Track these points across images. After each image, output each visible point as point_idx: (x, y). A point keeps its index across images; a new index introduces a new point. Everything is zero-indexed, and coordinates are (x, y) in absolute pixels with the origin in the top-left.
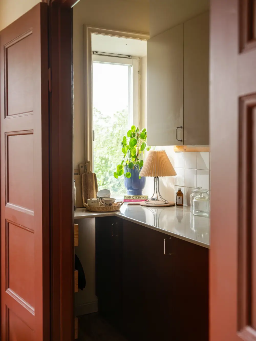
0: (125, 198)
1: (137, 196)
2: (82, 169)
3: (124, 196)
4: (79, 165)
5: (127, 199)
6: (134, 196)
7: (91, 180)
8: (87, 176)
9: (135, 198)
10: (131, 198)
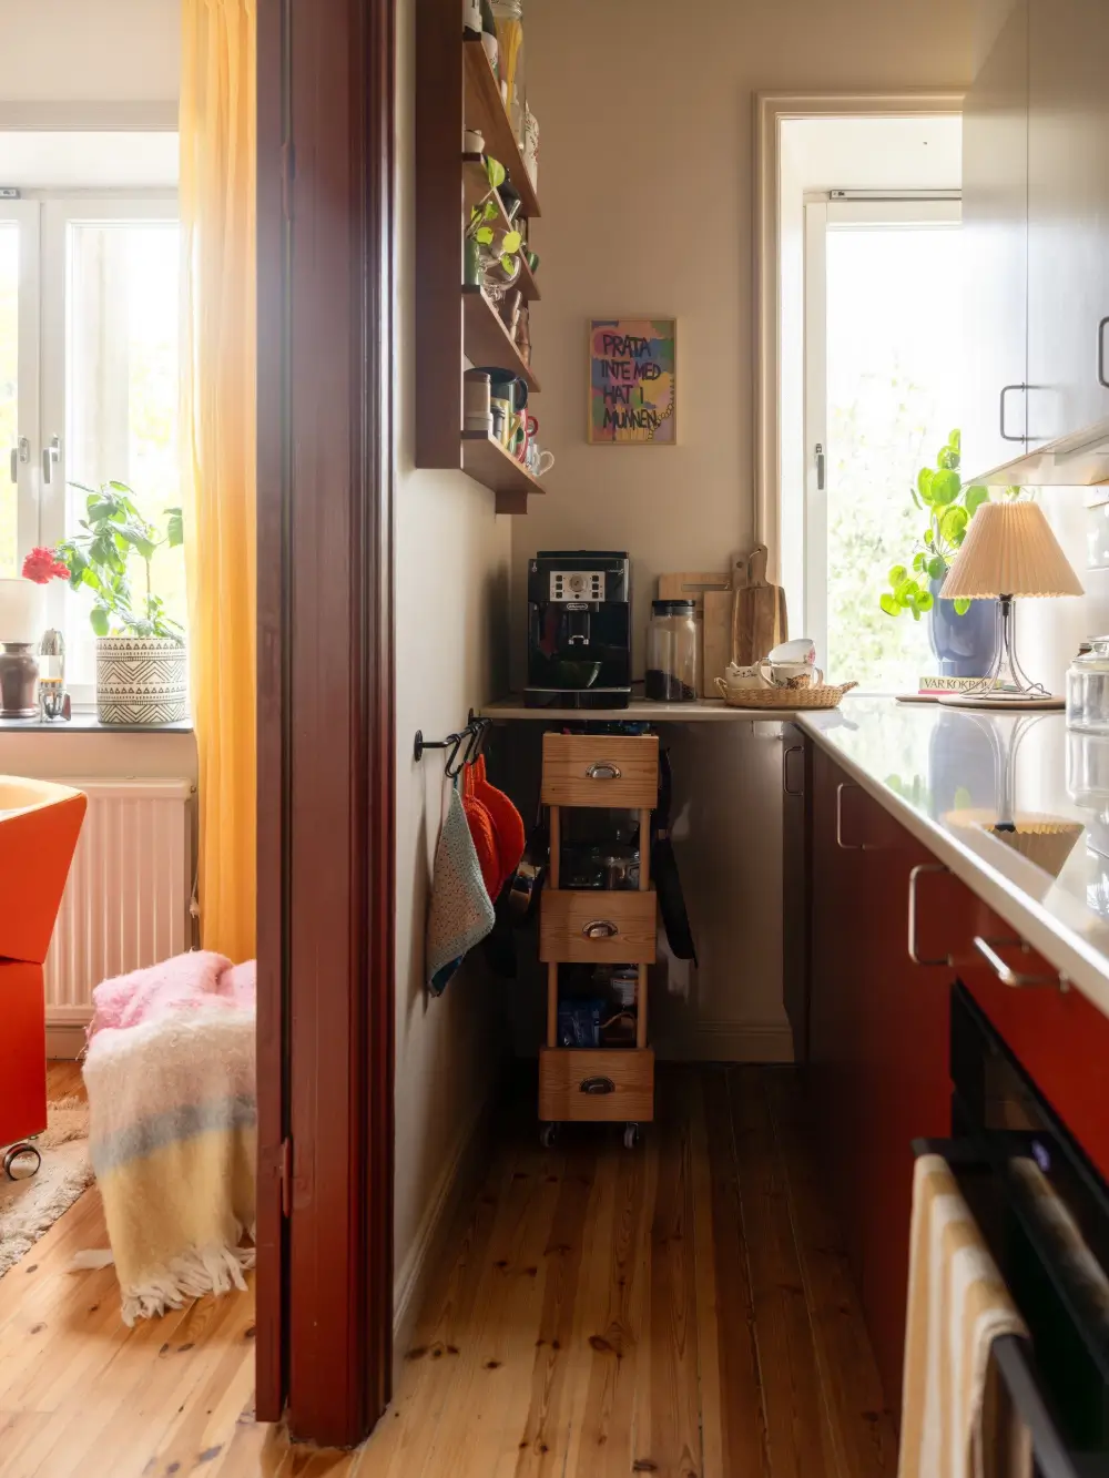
0: (925, 687)
1: (965, 680)
2: (740, 574)
3: (921, 679)
4: (731, 560)
5: (929, 688)
6: (954, 679)
7: (765, 610)
8: (753, 594)
9: (957, 684)
10: (945, 685)
